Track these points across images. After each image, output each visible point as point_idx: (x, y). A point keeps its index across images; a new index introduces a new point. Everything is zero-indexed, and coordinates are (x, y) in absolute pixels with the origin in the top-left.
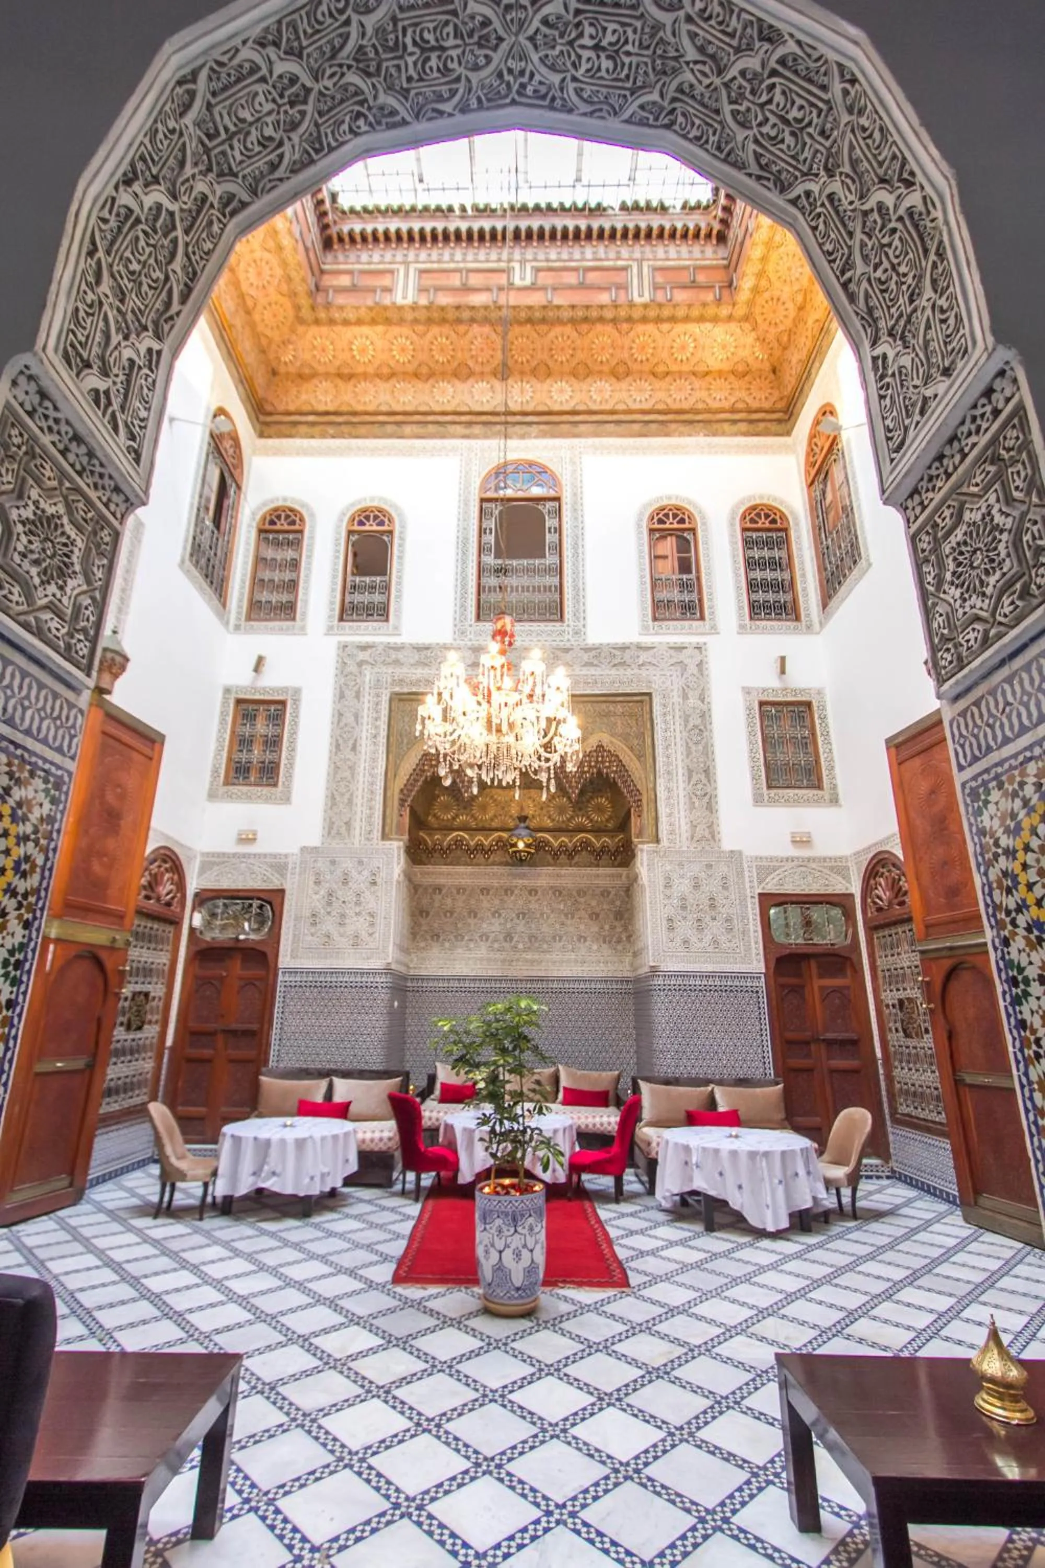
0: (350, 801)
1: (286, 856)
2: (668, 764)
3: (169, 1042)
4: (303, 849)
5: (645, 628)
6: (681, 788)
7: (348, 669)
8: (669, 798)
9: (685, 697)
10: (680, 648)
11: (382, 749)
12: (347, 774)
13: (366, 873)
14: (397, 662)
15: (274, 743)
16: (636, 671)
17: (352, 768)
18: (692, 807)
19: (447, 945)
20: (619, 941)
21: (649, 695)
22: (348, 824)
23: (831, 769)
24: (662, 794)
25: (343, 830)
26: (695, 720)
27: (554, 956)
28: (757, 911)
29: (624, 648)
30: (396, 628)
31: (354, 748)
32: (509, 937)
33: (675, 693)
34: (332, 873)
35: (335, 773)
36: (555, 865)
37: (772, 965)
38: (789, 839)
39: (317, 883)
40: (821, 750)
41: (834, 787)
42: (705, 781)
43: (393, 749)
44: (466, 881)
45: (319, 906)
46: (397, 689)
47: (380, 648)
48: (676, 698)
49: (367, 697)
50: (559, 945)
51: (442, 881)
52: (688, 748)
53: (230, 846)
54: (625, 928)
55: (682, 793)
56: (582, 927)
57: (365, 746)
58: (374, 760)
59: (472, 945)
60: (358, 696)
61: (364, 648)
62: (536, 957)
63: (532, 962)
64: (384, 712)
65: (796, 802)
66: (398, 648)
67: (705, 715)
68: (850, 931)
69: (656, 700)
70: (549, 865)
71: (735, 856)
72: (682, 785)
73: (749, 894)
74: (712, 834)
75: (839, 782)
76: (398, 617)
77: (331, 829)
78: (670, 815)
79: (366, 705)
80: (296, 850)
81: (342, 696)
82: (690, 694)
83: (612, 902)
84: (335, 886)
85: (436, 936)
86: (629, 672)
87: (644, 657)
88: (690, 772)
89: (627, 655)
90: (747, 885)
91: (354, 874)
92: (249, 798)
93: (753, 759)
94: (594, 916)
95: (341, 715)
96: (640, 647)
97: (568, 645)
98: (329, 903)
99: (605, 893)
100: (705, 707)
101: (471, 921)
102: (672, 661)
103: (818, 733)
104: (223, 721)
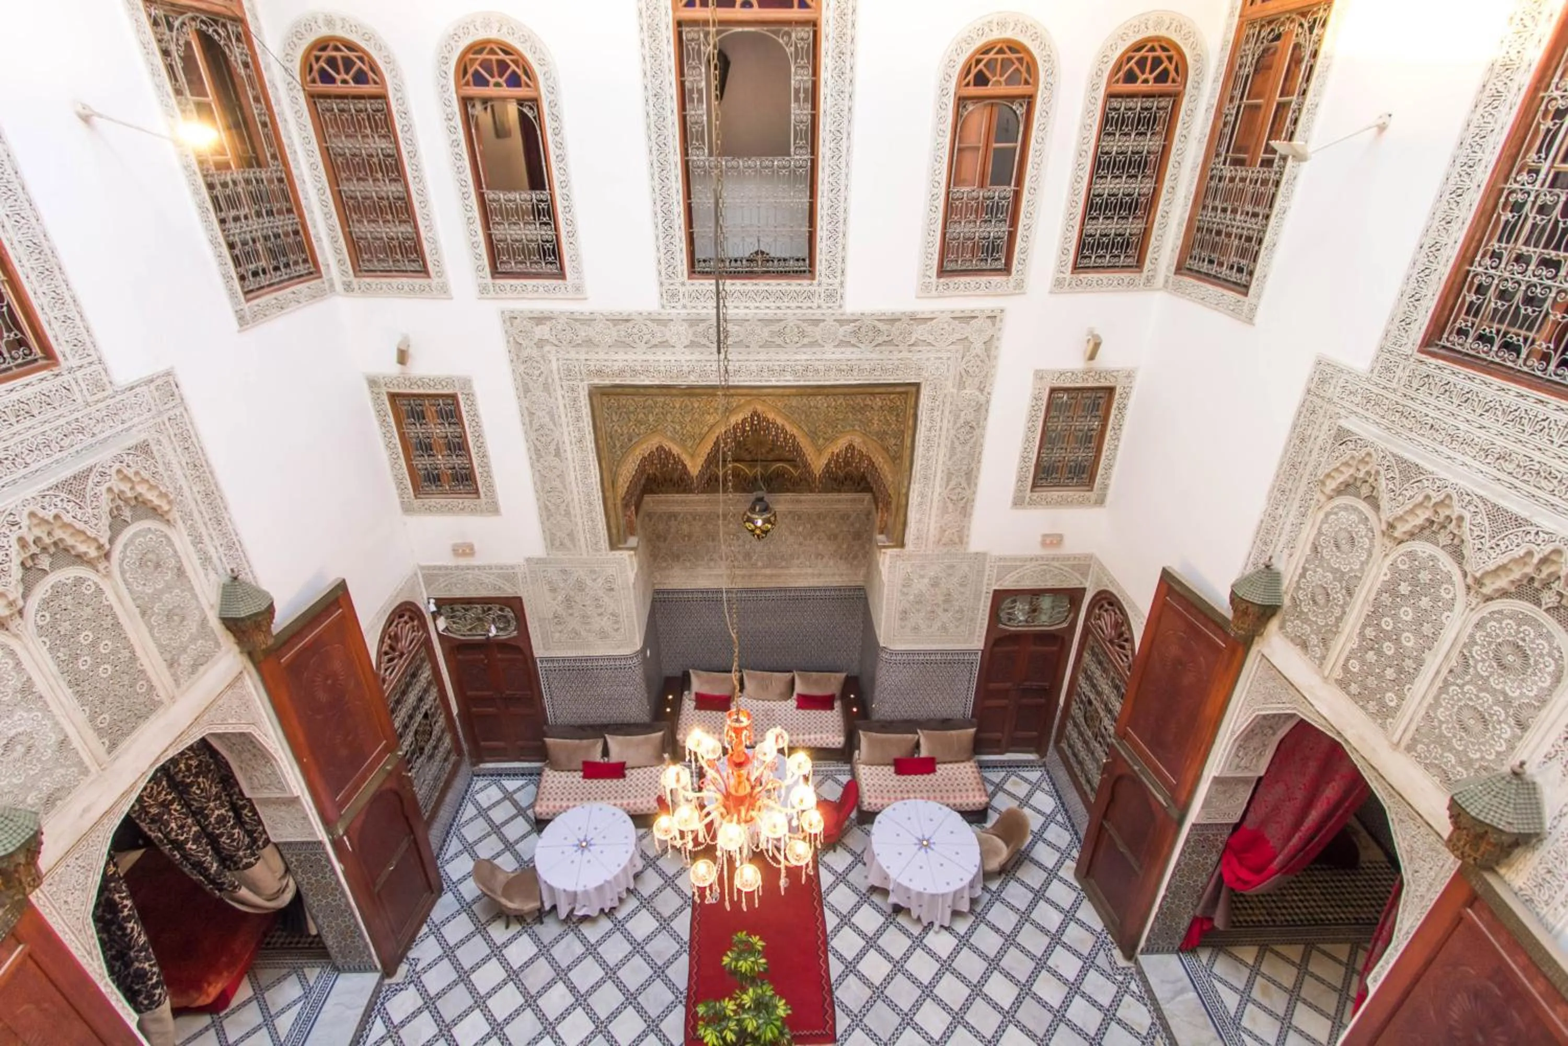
0: (567, 513)
1: (513, 567)
2: (927, 468)
3: (455, 710)
4: (528, 560)
5: (926, 287)
6: (937, 490)
7: (525, 354)
8: (921, 504)
9: (961, 385)
10: (967, 318)
11: (592, 457)
12: (557, 483)
13: (600, 581)
14: (589, 343)
15: (459, 446)
16: (905, 354)
17: (561, 476)
18: (944, 510)
19: (688, 564)
20: (855, 557)
21: (917, 385)
22: (571, 535)
23: (1109, 467)
24: (914, 499)
25: (567, 542)
26: (968, 415)
27: (792, 571)
28: (989, 604)
29: (893, 320)
30: (578, 289)
31: (558, 454)
32: (747, 556)
33: (949, 384)
34: (565, 581)
35: (543, 482)
36: (794, 491)
37: (991, 642)
38: (1039, 539)
39: (553, 590)
40: (1105, 447)
41: (1105, 487)
42: (964, 485)
43: (605, 454)
44: (700, 509)
45: (560, 610)
46: (596, 381)
47: (563, 320)
48: (950, 388)
49: (559, 393)
50: (796, 562)
51: (676, 509)
52: (953, 449)
53: (449, 560)
54: (863, 547)
55: (936, 497)
56: (820, 547)
57: (570, 452)
58: (585, 468)
59: (712, 564)
60: (546, 387)
61: (540, 320)
62: (774, 572)
63: (771, 576)
64: (586, 411)
65: (1061, 503)
66: (589, 320)
67: (981, 409)
68: (1072, 615)
69: (925, 393)
70: (788, 491)
71: (980, 557)
72: (938, 490)
73: (985, 590)
74: (961, 538)
75: (1113, 482)
76: (578, 271)
77: (552, 540)
78: (920, 521)
79: (561, 402)
80: (521, 561)
81: (527, 390)
82: (969, 381)
83: (852, 524)
84: (572, 593)
85: (676, 557)
86: (896, 355)
87: (920, 332)
88: (949, 476)
89: (895, 330)
90: (985, 581)
91: (589, 582)
92: (451, 510)
93: (1024, 459)
94: (833, 537)
95: (531, 414)
96: (914, 319)
97: (818, 314)
98: (570, 607)
99: (845, 517)
100: (982, 399)
101: (710, 544)
102: (957, 336)
103: (1110, 427)
104: (383, 423)
